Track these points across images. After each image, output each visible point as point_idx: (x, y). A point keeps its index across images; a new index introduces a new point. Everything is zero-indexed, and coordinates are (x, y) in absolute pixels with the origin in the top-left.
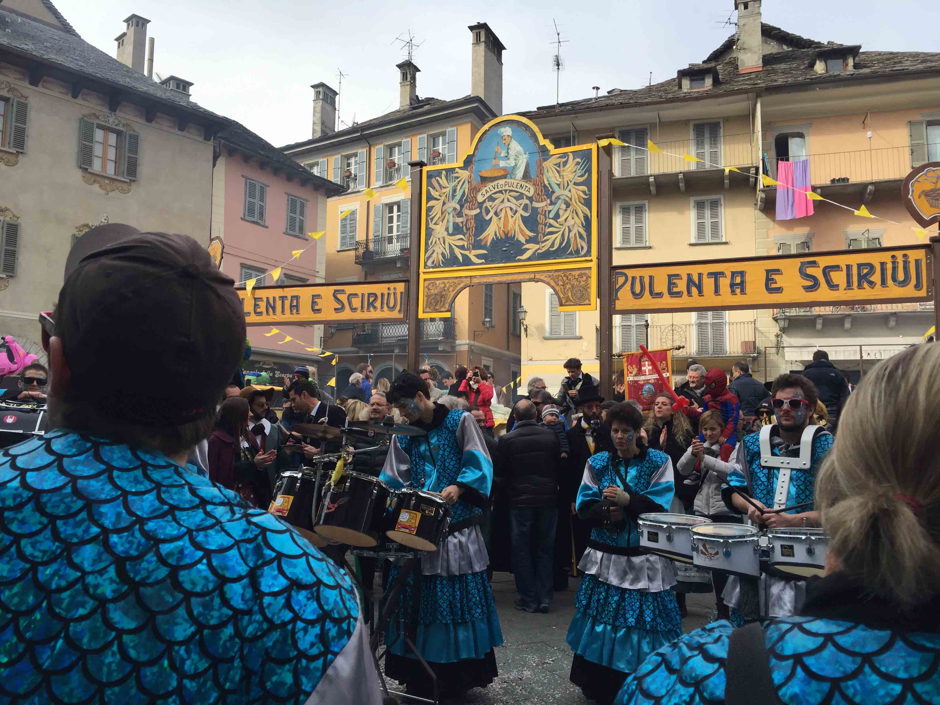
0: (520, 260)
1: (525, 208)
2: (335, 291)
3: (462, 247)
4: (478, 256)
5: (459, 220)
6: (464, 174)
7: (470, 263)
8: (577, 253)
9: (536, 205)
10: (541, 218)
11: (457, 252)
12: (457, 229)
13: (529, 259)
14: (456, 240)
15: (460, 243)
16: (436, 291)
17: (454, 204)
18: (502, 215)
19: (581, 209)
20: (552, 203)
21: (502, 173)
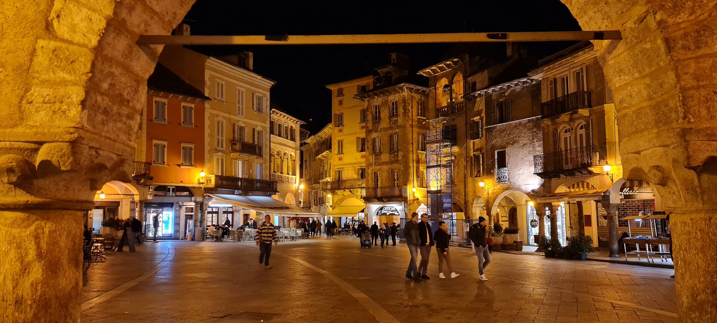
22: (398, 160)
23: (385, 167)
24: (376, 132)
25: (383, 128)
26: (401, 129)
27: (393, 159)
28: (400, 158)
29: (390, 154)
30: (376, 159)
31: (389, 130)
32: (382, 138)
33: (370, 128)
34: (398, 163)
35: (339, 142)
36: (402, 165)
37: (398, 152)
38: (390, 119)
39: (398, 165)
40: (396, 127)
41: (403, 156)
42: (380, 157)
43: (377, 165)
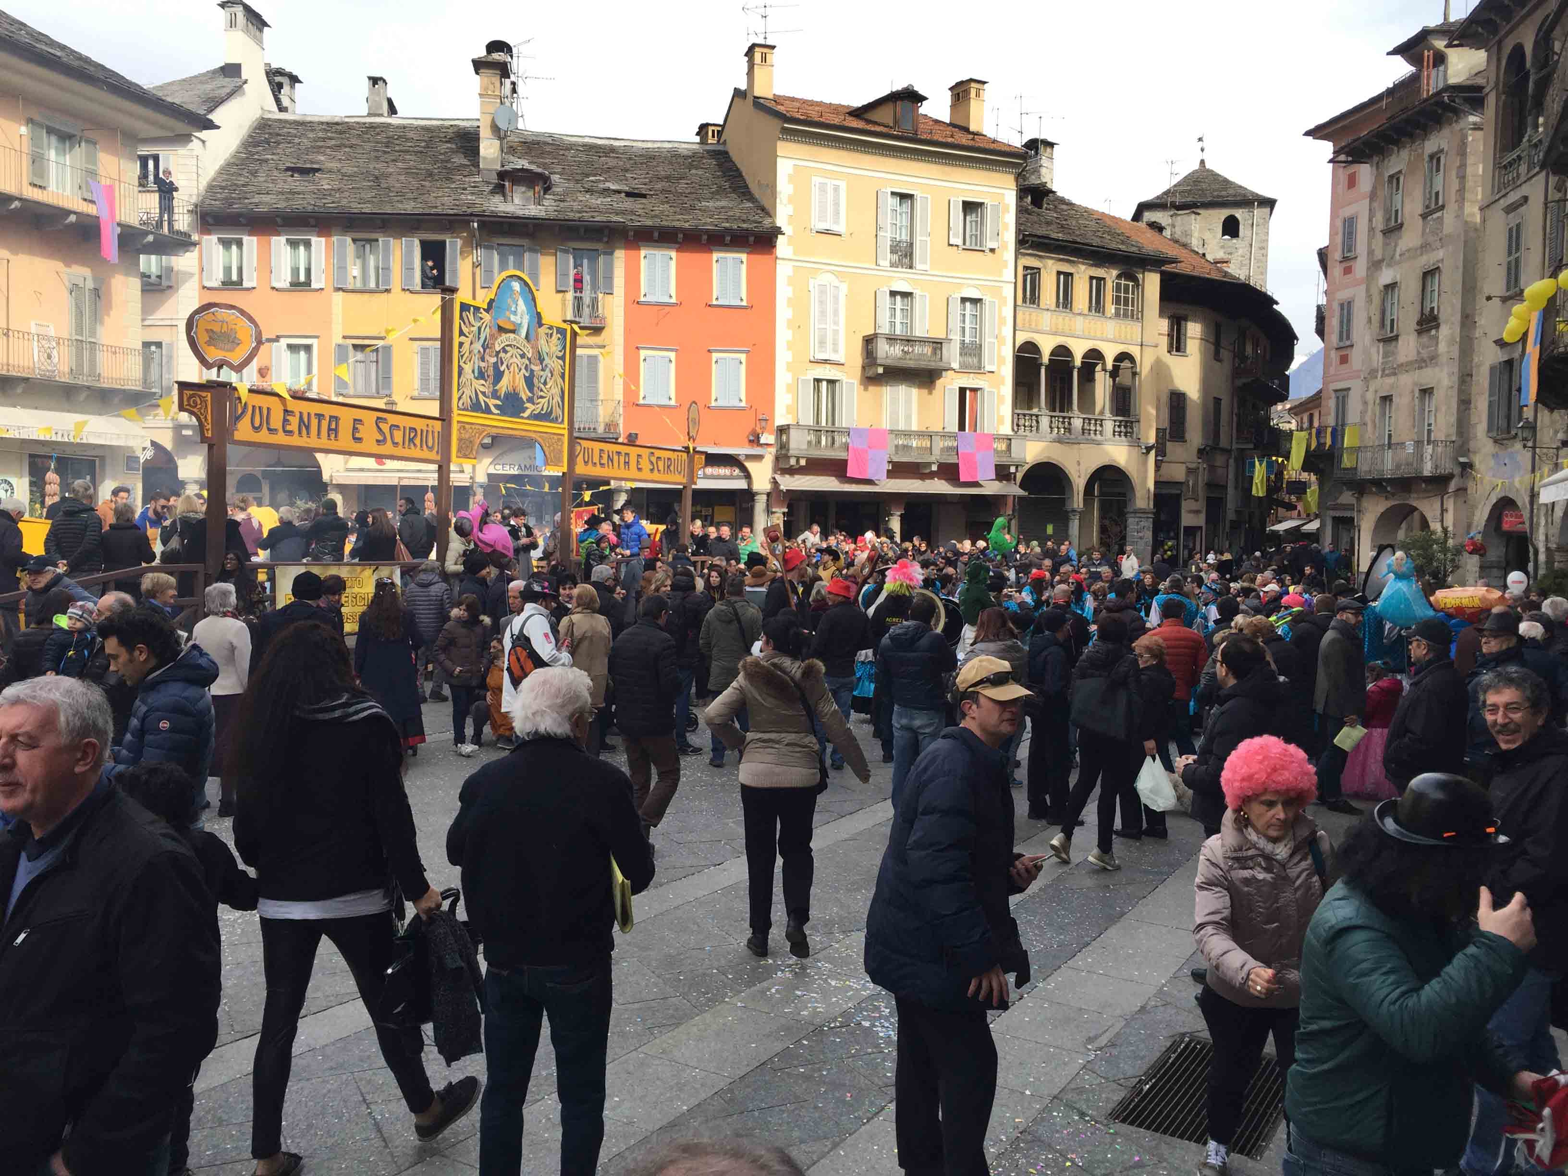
0: (522, 418)
1: (526, 368)
2: (378, 418)
3: (484, 393)
4: (496, 406)
5: (483, 364)
6: (486, 317)
7: (490, 412)
8: (555, 420)
9: (533, 367)
10: (535, 381)
11: (481, 398)
12: (481, 375)
13: (528, 418)
14: (479, 385)
15: (482, 389)
16: (467, 436)
17: (478, 346)
18: (512, 369)
19: (560, 380)
20: (543, 370)
21: (511, 328)
22: (1437, 356)
23: (1405, 380)
24: (1389, 265)
25: (1408, 250)
26: (1450, 248)
27: (1425, 354)
28: (1442, 347)
29: (1420, 332)
30: (1386, 355)
31: (1421, 254)
32: (1404, 285)
33: (1378, 255)
34: (1437, 364)
35: (1342, 306)
36: (1446, 370)
37: (1437, 327)
38: (1424, 216)
39: (1437, 369)
40: (1438, 244)
41: (1452, 341)
42: (1396, 347)
43: (1387, 375)
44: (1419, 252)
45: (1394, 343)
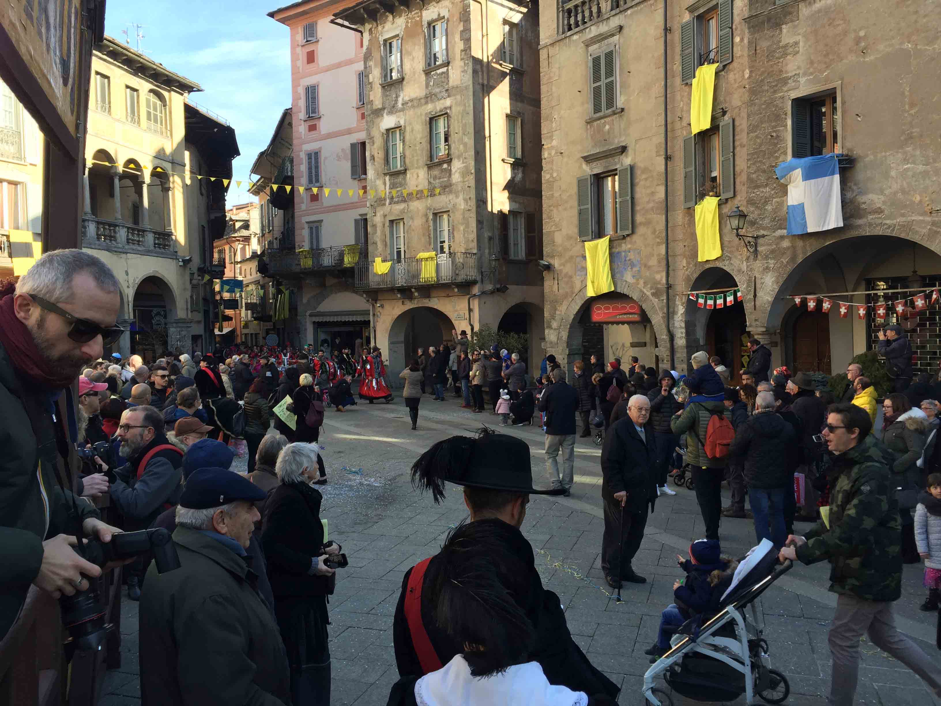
22: (451, 185)
23: (417, 206)
24: (391, 113)
25: (411, 100)
26: (458, 97)
27: (437, 184)
28: (456, 177)
29: (430, 167)
30: (393, 186)
31: (427, 103)
32: (408, 129)
33: (378, 104)
34: (451, 192)
35: (309, 156)
36: (461, 197)
37: (449, 161)
38: (427, 73)
39: (451, 197)
40: (445, 94)
41: (465, 173)
42: (405, 179)
43: (397, 202)
44: (423, 101)
45: (401, 177)
